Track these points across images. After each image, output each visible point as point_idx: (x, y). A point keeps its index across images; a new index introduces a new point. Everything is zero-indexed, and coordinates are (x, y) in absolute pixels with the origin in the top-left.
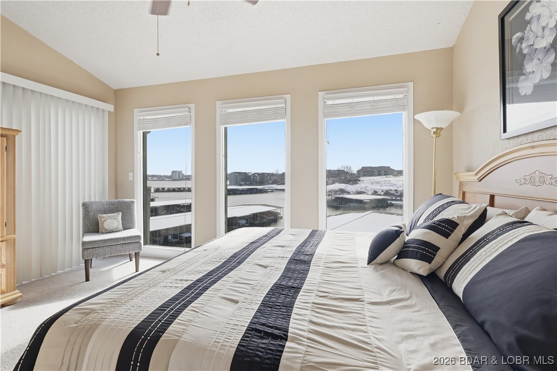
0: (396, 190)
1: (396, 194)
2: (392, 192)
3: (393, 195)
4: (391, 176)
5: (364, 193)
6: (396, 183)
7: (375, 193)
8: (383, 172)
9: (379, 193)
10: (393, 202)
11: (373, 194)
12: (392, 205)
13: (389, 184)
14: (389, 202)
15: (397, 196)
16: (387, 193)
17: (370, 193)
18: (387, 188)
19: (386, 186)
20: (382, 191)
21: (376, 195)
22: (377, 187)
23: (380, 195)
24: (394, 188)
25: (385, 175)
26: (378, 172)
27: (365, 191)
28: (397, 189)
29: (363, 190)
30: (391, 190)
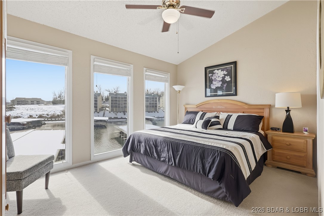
0: (48, 115)
1: (47, 116)
2: (44, 116)
3: (46, 117)
4: (43, 105)
5: (20, 117)
6: (47, 109)
7: (31, 117)
8: (35, 102)
9: (34, 117)
10: (46, 122)
11: (28, 118)
12: (45, 124)
13: (42, 110)
14: (43, 122)
15: (48, 118)
16: (40, 116)
17: (27, 117)
18: (41, 113)
19: (39, 111)
20: (37, 115)
21: (32, 118)
22: (33, 113)
23: (35, 118)
24: (46, 113)
25: (37, 104)
26: (31, 101)
27: (21, 116)
28: (48, 113)
29: (20, 115)
30: (44, 114)
